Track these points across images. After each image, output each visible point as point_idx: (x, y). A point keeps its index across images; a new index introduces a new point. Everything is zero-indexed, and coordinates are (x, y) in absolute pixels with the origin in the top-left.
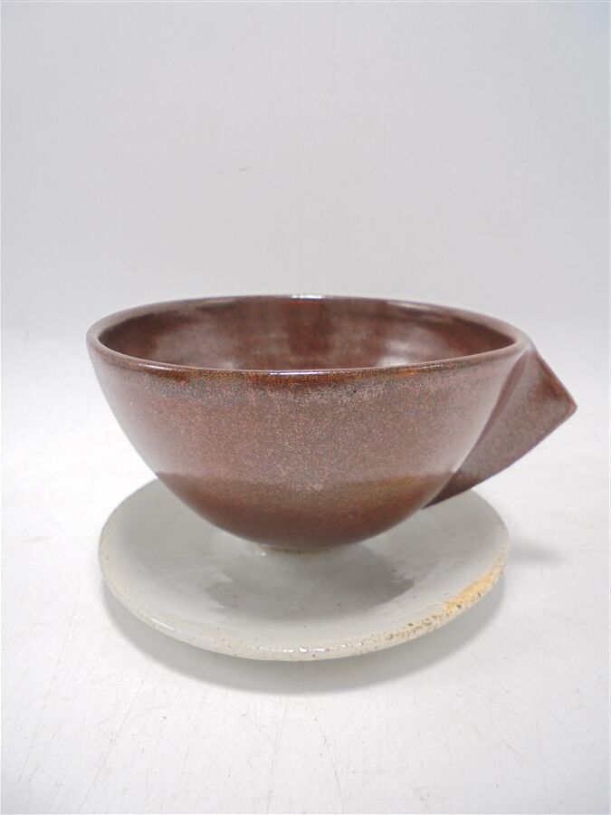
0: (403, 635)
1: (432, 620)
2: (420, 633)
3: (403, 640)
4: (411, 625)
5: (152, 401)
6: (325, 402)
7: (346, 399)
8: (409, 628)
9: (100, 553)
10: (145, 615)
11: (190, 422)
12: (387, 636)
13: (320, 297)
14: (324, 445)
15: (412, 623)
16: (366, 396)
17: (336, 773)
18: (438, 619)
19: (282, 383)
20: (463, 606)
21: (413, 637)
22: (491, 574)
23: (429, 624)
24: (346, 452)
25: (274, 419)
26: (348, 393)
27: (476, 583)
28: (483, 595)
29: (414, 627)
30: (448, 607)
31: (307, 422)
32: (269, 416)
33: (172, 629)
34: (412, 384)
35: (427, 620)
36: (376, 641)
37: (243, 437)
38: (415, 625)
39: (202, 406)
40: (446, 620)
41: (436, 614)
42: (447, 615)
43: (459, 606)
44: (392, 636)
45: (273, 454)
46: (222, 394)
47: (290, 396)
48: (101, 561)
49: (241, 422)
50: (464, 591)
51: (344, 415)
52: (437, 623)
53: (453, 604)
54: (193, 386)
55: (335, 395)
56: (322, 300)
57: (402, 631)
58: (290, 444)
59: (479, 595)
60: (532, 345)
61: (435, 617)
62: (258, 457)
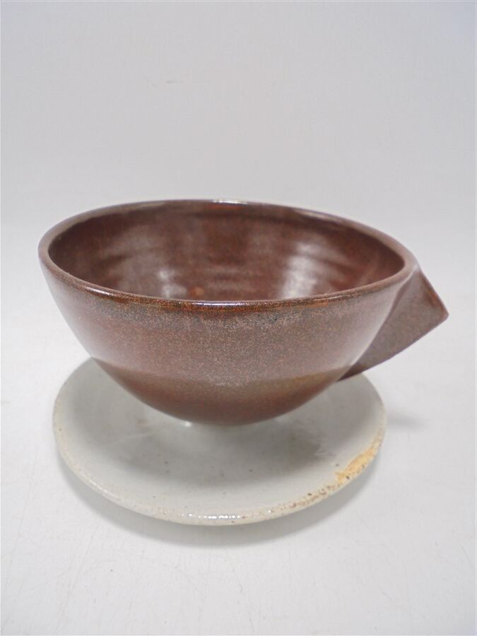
0: (304, 503)
1: (327, 490)
2: (317, 501)
3: (303, 507)
4: (310, 494)
5: (98, 319)
6: (250, 328)
7: (268, 326)
8: (309, 498)
9: (54, 425)
10: (94, 484)
11: (132, 339)
12: (292, 505)
13: (236, 202)
14: (247, 361)
15: (311, 493)
16: (285, 323)
17: (250, 620)
18: (331, 489)
19: (213, 313)
20: (351, 478)
21: (311, 504)
22: (372, 448)
23: (324, 494)
24: (266, 366)
25: (205, 341)
26: (270, 321)
27: (361, 456)
28: (366, 466)
29: (312, 496)
30: (339, 479)
31: (234, 344)
32: (201, 338)
33: (117, 497)
34: (324, 312)
35: (323, 490)
36: (282, 509)
37: (178, 353)
38: (314, 494)
39: (142, 327)
40: (337, 489)
41: (331, 485)
42: (339, 485)
43: (348, 478)
44: (295, 505)
45: (203, 367)
46: (161, 320)
47: (220, 323)
48: (55, 433)
49: (177, 342)
50: (351, 463)
51: (265, 338)
52: (331, 492)
53: (343, 475)
54: (135, 312)
55: (259, 323)
56: (238, 205)
57: (303, 500)
58: (218, 360)
59: (363, 466)
60: (419, 266)
61: (329, 487)
62: (190, 368)
